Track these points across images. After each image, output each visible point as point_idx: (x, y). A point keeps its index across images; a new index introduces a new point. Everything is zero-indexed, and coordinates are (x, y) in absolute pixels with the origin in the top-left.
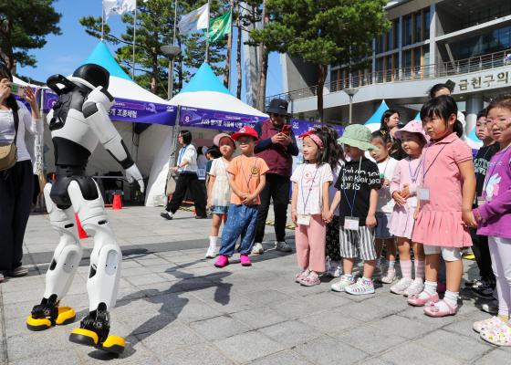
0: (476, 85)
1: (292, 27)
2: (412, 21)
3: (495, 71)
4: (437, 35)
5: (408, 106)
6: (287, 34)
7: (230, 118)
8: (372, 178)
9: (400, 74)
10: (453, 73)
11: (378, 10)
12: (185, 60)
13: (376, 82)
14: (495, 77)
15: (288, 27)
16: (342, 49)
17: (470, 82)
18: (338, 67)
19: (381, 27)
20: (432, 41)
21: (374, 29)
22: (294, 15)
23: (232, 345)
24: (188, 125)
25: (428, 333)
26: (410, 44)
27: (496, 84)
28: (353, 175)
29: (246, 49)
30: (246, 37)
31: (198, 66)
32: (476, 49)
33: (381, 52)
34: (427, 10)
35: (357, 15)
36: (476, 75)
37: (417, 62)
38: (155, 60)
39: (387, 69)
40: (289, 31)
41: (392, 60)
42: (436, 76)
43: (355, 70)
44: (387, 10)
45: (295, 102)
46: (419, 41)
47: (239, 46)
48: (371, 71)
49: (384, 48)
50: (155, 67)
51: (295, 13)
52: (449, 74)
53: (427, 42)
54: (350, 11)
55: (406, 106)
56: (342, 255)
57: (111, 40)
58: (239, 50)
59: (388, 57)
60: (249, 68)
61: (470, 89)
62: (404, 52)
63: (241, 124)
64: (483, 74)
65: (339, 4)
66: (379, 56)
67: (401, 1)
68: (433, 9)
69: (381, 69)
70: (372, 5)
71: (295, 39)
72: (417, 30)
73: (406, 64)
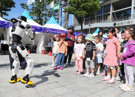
0: (122, 24)
2: (106, 7)
3: (127, 21)
4: (112, 11)
7: (58, 31)
8: (94, 48)
9: (103, 21)
10: (116, 21)
11: (97, 4)
12: (47, 15)
14: (127, 22)
16: (88, 13)
17: (120, 23)
18: (87, 19)
19: (98, 8)
20: (111, 13)
21: (96, 9)
22: (76, 5)
23: (58, 90)
24: (48, 32)
25: (108, 88)
26: (105, 13)
27: (127, 24)
28: (89, 47)
29: (63, 13)
30: (63, 10)
31: (51, 17)
32: (122, 15)
33: (98, 15)
34: (110, 5)
35: (92, 5)
36: (122, 22)
37: (107, 18)
38: (40, 15)
39: (99, 19)
40: (75, 9)
41: (101, 17)
42: (112, 22)
43: (91, 19)
44: (100, 4)
45: (75, 27)
47: (61, 12)
48: (95, 20)
49: (99, 14)
50: (39, 17)
53: (109, 13)
54: (90, 4)
55: (104, 29)
56: (86, 67)
57: (28, 10)
59: (100, 16)
60: (64, 18)
61: (120, 25)
62: (104, 15)
63: (61, 33)
64: (123, 21)
65: (87, 2)
66: (97, 16)
67: (103, 2)
68: (111, 4)
69: (98, 19)
70: (96, 3)
71: (76, 11)
72: (107, 10)
73: (104, 18)
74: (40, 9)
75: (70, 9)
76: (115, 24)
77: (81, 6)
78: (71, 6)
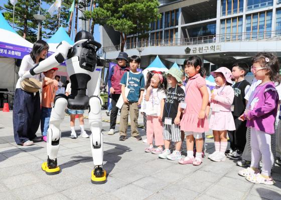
0: (201, 51)
1: (110, 11)
2: (170, 15)
3: (209, 45)
4: (182, 24)
5: (166, 59)
6: (107, 15)
9: (163, 42)
10: (190, 44)
11: (155, 7)
12: (44, 25)
13: (151, 45)
14: (209, 48)
15: (108, 12)
16: (135, 25)
17: (198, 49)
18: (132, 36)
19: (156, 16)
20: (179, 26)
21: (153, 17)
26: (168, 27)
27: (210, 51)
28: (170, 95)
29: (80, 22)
30: (80, 14)
32: (200, 32)
33: (154, 29)
35: (145, 8)
36: (200, 46)
37: (172, 37)
38: (26, 22)
39: (157, 39)
40: (108, 13)
41: (159, 35)
42: (181, 45)
43: (140, 38)
45: (107, 54)
46: (173, 26)
48: (148, 40)
49: (155, 28)
50: (26, 27)
51: (111, 4)
52: (188, 44)
53: (177, 27)
54: (140, 6)
58: (76, 22)
59: (157, 33)
61: (198, 53)
62: (165, 31)
64: (204, 46)
65: (135, 2)
66: (152, 32)
67: (165, 4)
68: (180, 10)
69: (153, 39)
70: (152, 4)
71: (111, 18)
72: (172, 20)
73: (166, 37)
74: (27, 7)
75: (97, 13)
76: (188, 50)
77: (121, 9)
78: (99, 7)
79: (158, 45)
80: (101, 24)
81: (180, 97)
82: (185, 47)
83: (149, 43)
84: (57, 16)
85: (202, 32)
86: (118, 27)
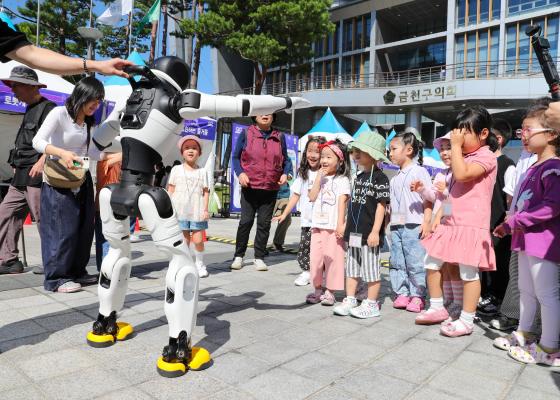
0: (415, 98)
1: (232, 20)
2: (352, 26)
3: (433, 86)
4: (377, 44)
5: (346, 115)
6: (225, 27)
9: (340, 81)
10: (393, 85)
11: (323, 11)
12: (99, 48)
13: (315, 87)
14: (433, 92)
15: (227, 19)
16: (284, 48)
17: (409, 94)
18: (277, 68)
19: (324, 28)
20: (372, 49)
21: (319, 29)
22: (232, 6)
26: (350, 50)
27: (434, 99)
28: (361, 187)
29: (172, 40)
30: (172, 26)
32: (413, 60)
33: (321, 55)
34: (367, 16)
35: (302, 12)
36: (415, 87)
37: (357, 70)
38: (63, 43)
39: (327, 75)
40: (228, 24)
41: (331, 65)
42: (375, 85)
43: (293, 73)
44: (330, 11)
46: (359, 48)
47: (165, 37)
48: (309, 76)
49: (324, 52)
51: (235, 5)
52: (390, 85)
53: (367, 49)
54: (294, 8)
58: (164, 42)
59: (328, 62)
61: (409, 102)
62: (344, 58)
64: (421, 87)
66: (317, 60)
67: (342, 3)
68: (373, 16)
69: (320, 74)
70: (318, 4)
71: (234, 33)
72: (357, 36)
73: (346, 71)
74: (65, 13)
75: (205, 23)
76: (390, 97)
77: (255, 14)
78: (210, 12)
79: (329, 87)
80: (214, 45)
81: (379, 191)
82: (384, 91)
83: (312, 84)
84: (125, 30)
85: (418, 59)
86: (248, 51)
